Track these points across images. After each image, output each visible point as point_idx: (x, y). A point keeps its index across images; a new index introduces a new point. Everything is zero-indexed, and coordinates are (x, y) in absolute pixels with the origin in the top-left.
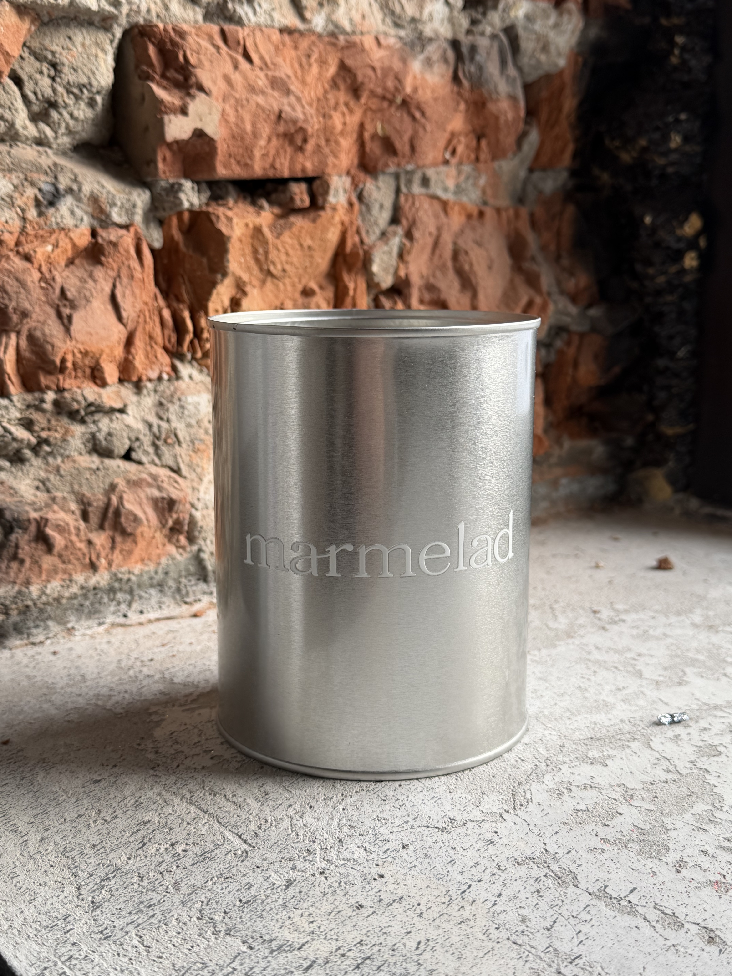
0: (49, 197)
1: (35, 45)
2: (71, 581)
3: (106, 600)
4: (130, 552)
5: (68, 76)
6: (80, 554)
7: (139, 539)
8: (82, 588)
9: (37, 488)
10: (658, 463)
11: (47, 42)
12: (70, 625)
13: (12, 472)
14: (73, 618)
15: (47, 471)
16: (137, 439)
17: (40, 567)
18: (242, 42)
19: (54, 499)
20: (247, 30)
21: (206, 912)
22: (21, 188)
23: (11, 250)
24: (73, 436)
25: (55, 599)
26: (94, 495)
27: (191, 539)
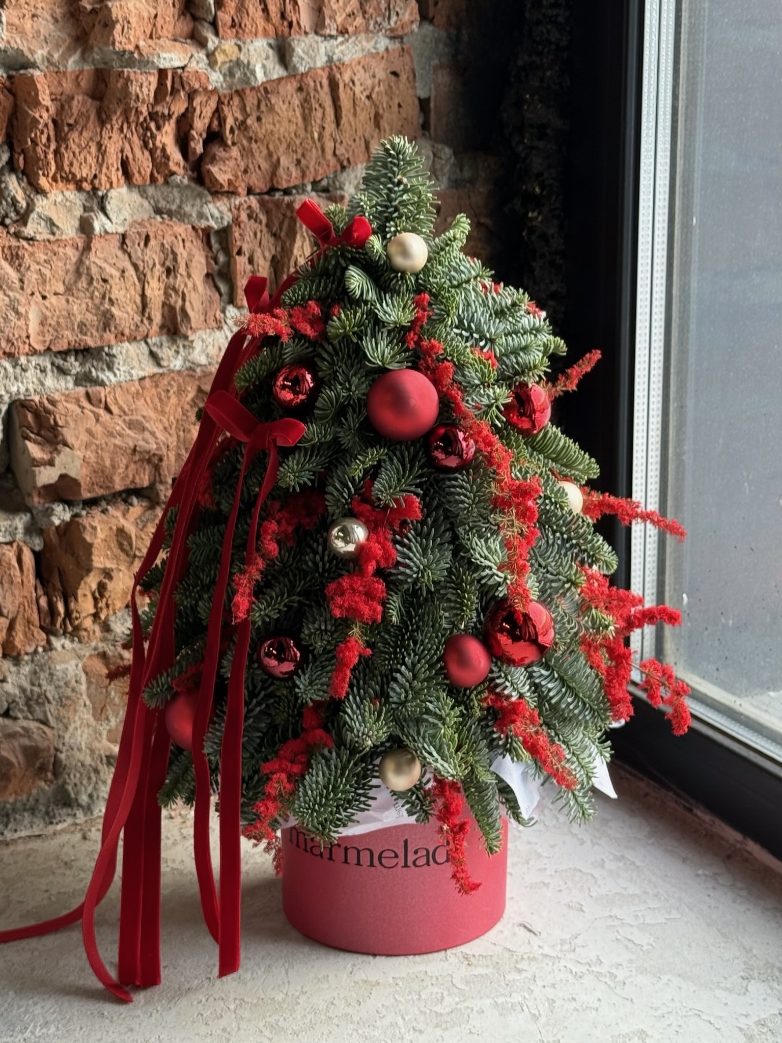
4: (6, 788)
7: (13, 778)
16: (14, 701)
18: (103, 400)
20: (108, 389)
27: (56, 774)
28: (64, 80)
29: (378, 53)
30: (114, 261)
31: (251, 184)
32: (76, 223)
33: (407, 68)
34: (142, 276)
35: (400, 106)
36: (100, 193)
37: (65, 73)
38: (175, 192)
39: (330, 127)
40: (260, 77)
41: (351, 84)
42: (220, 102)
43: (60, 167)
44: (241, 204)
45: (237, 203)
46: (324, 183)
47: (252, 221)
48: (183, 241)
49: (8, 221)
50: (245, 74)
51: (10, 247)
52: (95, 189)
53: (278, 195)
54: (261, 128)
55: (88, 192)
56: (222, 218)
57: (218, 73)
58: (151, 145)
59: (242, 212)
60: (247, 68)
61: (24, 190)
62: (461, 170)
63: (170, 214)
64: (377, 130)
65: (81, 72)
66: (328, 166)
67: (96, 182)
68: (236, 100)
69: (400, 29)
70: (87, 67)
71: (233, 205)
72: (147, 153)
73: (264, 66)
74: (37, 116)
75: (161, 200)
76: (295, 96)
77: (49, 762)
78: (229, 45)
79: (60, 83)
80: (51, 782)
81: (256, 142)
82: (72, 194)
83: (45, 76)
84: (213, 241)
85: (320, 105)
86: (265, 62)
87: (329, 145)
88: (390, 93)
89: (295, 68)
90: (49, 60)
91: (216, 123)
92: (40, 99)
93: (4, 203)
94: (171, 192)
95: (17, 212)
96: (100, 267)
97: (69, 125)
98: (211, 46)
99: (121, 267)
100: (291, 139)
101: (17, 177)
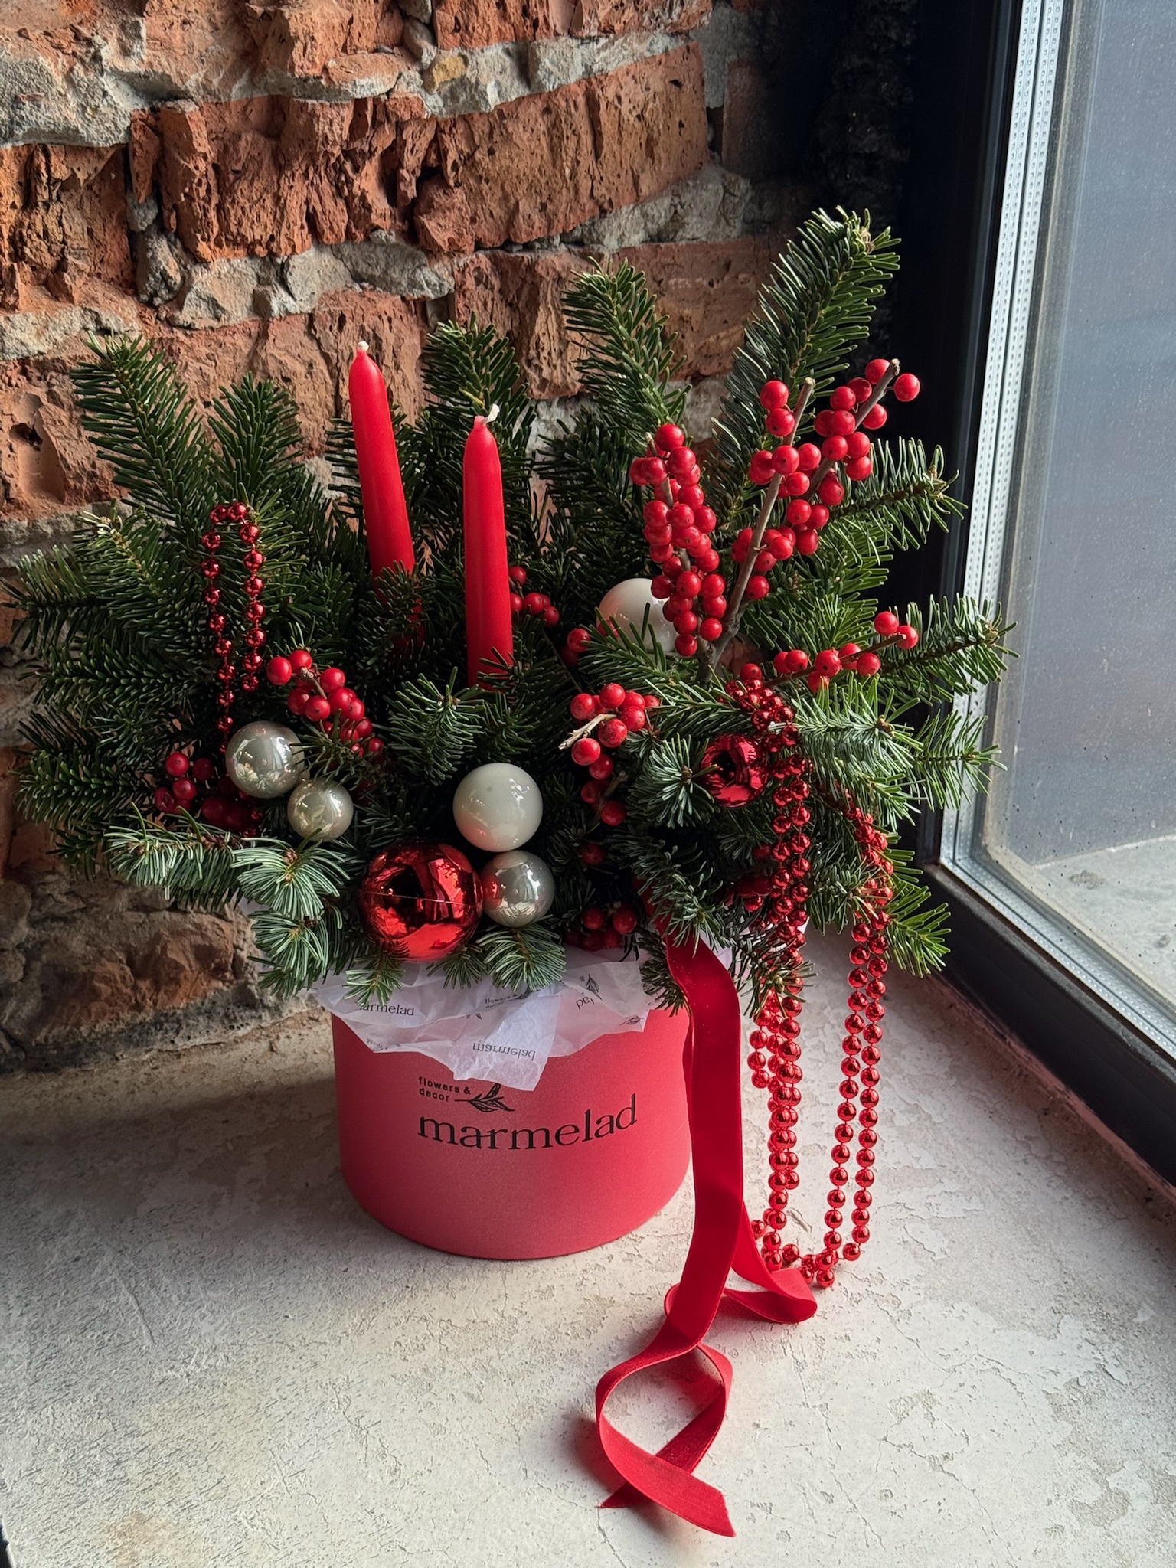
2: (118, 1019)
3: (153, 1030)
4: (175, 993)
6: (126, 997)
7: (183, 982)
8: (128, 1024)
9: (87, 943)
12: (118, 1054)
13: (64, 930)
14: (122, 1047)
15: (96, 926)
17: (89, 1011)
19: (101, 953)
25: (103, 1036)
26: (140, 945)
27: (236, 974)
28: (227, 113)
29: (654, 57)
30: (298, 351)
31: (480, 236)
32: (248, 302)
33: (692, 74)
34: (335, 371)
35: (681, 125)
36: (279, 261)
37: (227, 105)
38: (379, 252)
39: (587, 159)
40: (493, 98)
41: (616, 102)
42: (439, 131)
43: (224, 228)
44: (466, 266)
45: (461, 264)
46: (577, 233)
47: (481, 286)
48: (390, 320)
49: (157, 301)
50: (473, 97)
51: (161, 339)
52: (272, 255)
53: (516, 253)
54: (494, 163)
55: (263, 259)
56: (441, 285)
57: (437, 96)
58: (346, 193)
59: (467, 276)
60: (475, 90)
61: (177, 258)
62: (760, 207)
63: (372, 280)
64: (650, 160)
65: (250, 101)
66: (583, 211)
67: (274, 245)
68: (461, 128)
69: (685, 23)
70: (257, 95)
71: (456, 267)
72: (341, 203)
73: (498, 84)
74: (191, 166)
75: (360, 262)
76: (540, 120)
77: (226, 963)
78: (450, 58)
79: (221, 118)
80: (231, 982)
81: (487, 181)
82: (241, 262)
83: (201, 109)
84: (429, 314)
85: (574, 131)
86: (499, 78)
87: (585, 185)
88: (668, 109)
89: (540, 85)
90: (205, 87)
91: (433, 156)
92: (195, 144)
93: (151, 279)
94: (374, 252)
95: (169, 288)
96: (280, 362)
97: (235, 172)
98: (426, 59)
99: (308, 360)
100: (534, 176)
101: (169, 240)
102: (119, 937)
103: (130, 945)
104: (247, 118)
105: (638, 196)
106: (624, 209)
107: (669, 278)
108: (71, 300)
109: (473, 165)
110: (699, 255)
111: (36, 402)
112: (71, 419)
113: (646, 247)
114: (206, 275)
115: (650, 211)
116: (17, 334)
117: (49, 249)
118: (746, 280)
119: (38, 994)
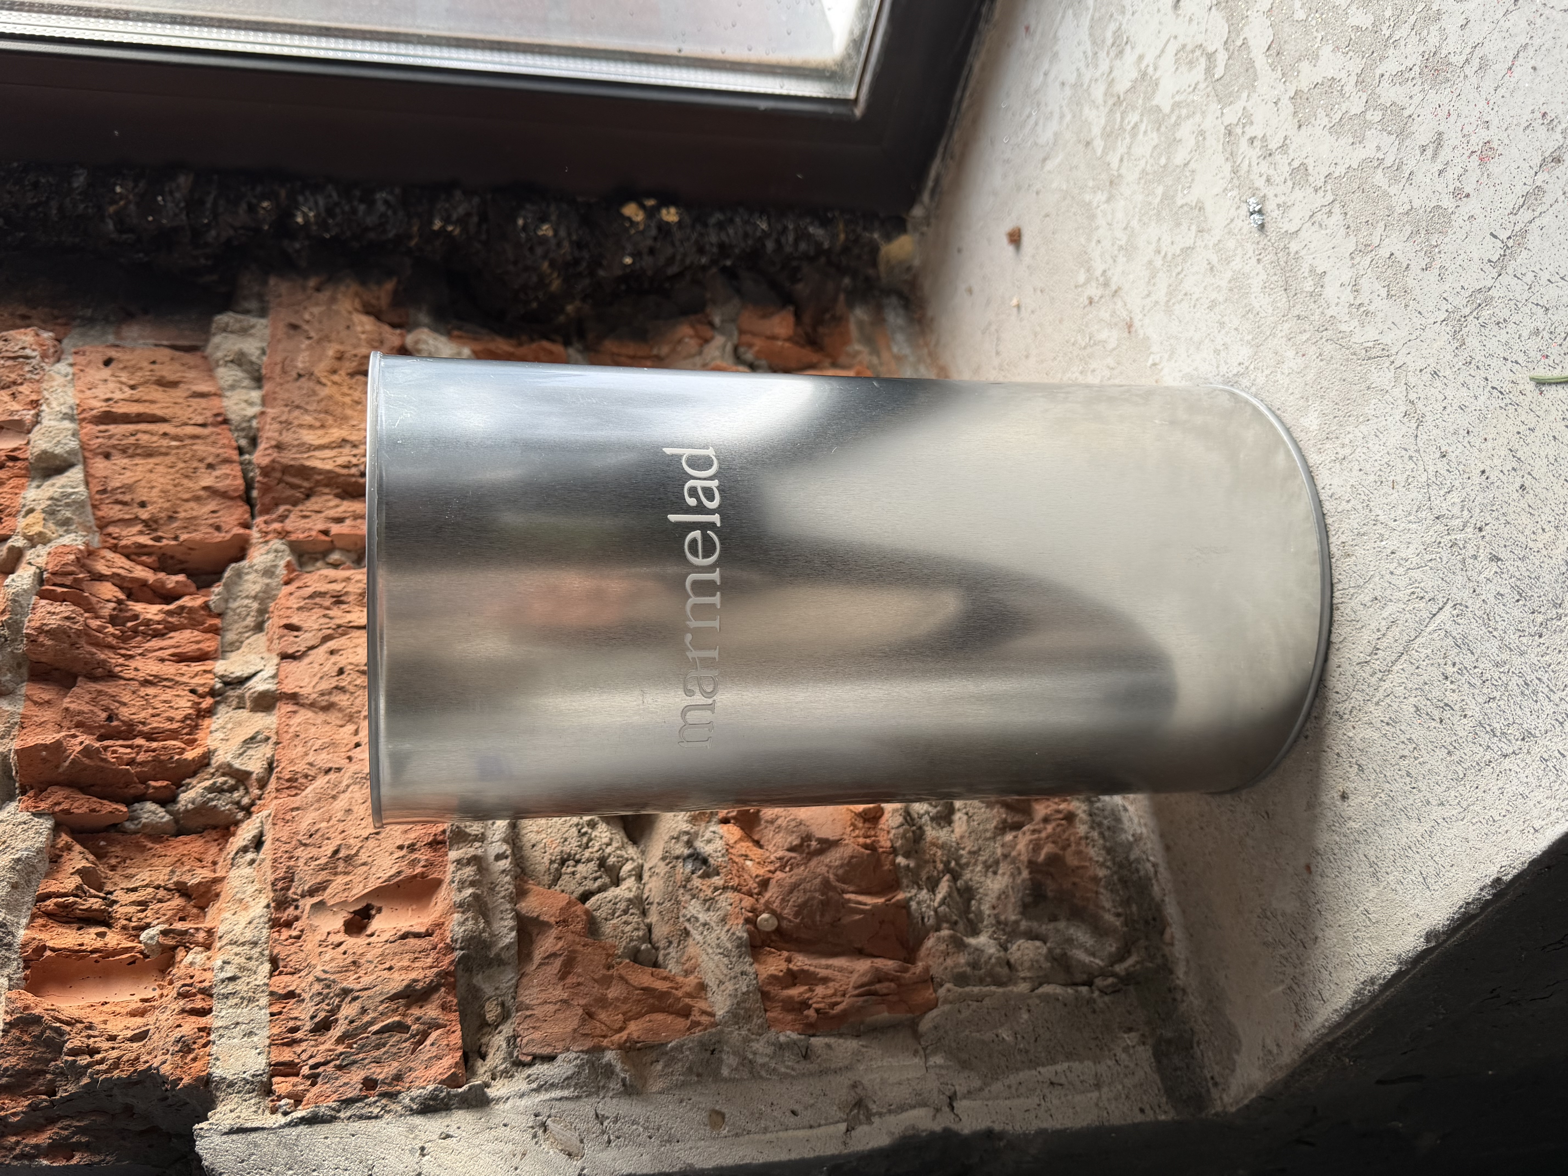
0: (698, 864)
1: (547, 879)
2: (1087, 838)
5: (572, 846)
6: (1059, 829)
8: (1092, 827)
9: (995, 873)
10: (874, 250)
11: (542, 868)
12: (1131, 839)
13: (981, 899)
14: (1124, 836)
15: (975, 864)
17: (1078, 868)
19: (1005, 856)
21: (1533, 630)
22: (695, 892)
23: (757, 900)
24: (938, 838)
25: (1108, 853)
26: (994, 817)
102: (987, 839)
103: (996, 828)
104: (48, 702)
105: (215, 394)
106: (225, 404)
107: (296, 367)
108: (220, 880)
109: (156, 522)
110: (281, 347)
111: (320, 906)
112: (346, 873)
113: (268, 386)
114: (220, 752)
115: (230, 382)
116: (238, 929)
117: (160, 901)
118: (311, 314)
119: (1062, 925)
